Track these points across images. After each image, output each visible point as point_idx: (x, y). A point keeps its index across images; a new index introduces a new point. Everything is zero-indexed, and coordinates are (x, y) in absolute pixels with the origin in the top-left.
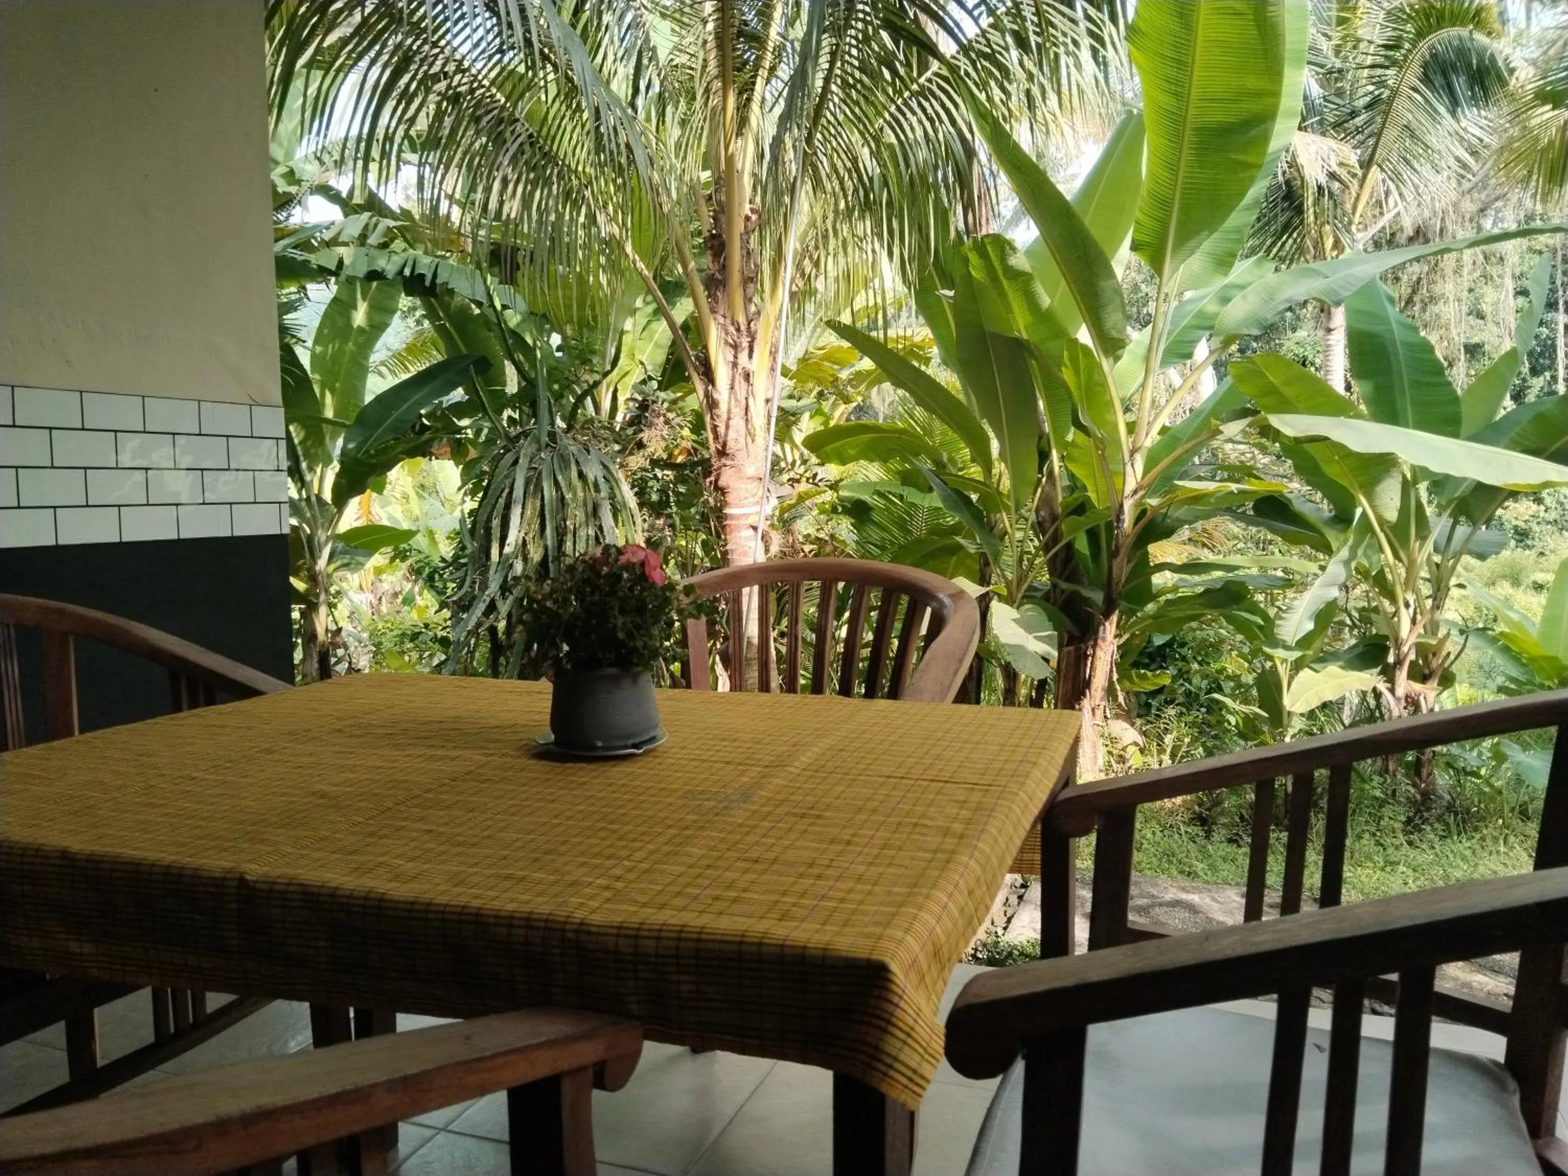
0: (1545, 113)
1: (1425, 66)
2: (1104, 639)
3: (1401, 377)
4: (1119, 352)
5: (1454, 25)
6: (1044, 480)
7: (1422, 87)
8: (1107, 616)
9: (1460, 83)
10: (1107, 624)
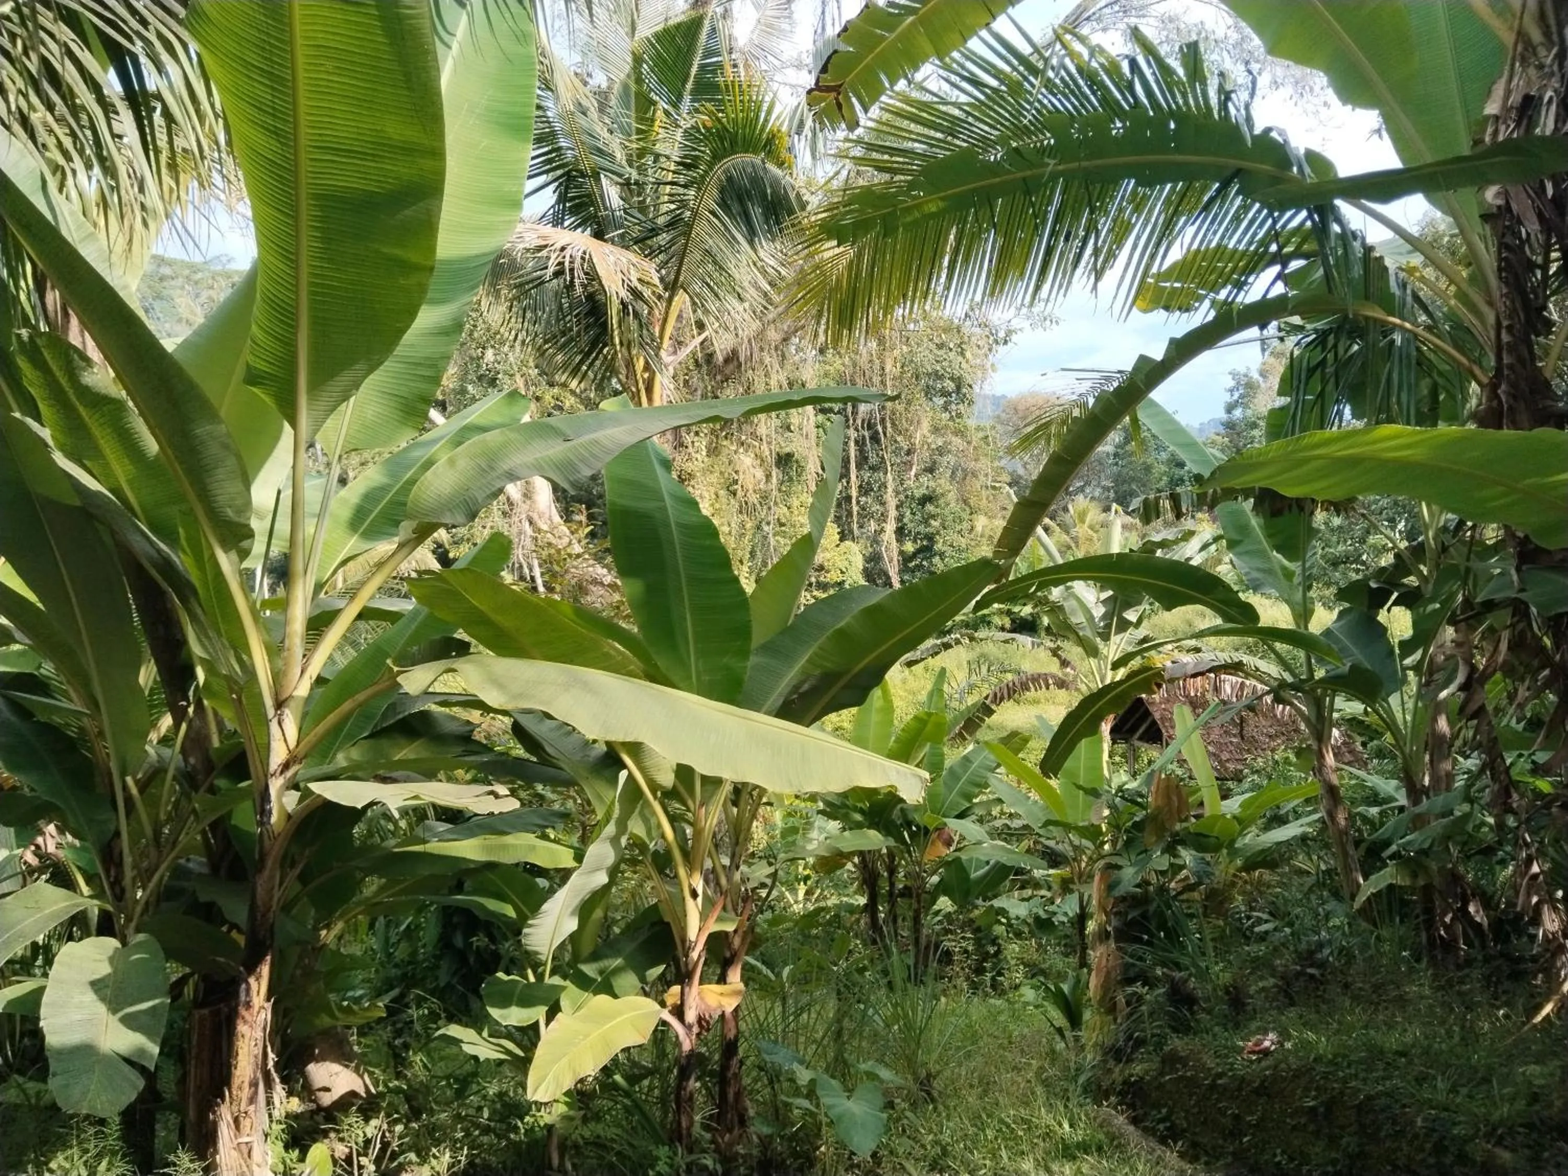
0: (830, 250)
1: (722, 191)
2: (248, 1005)
3: (678, 575)
4: (245, 544)
5: (746, 151)
6: (191, 710)
7: (720, 212)
8: (252, 967)
9: (756, 212)
10: (252, 980)
